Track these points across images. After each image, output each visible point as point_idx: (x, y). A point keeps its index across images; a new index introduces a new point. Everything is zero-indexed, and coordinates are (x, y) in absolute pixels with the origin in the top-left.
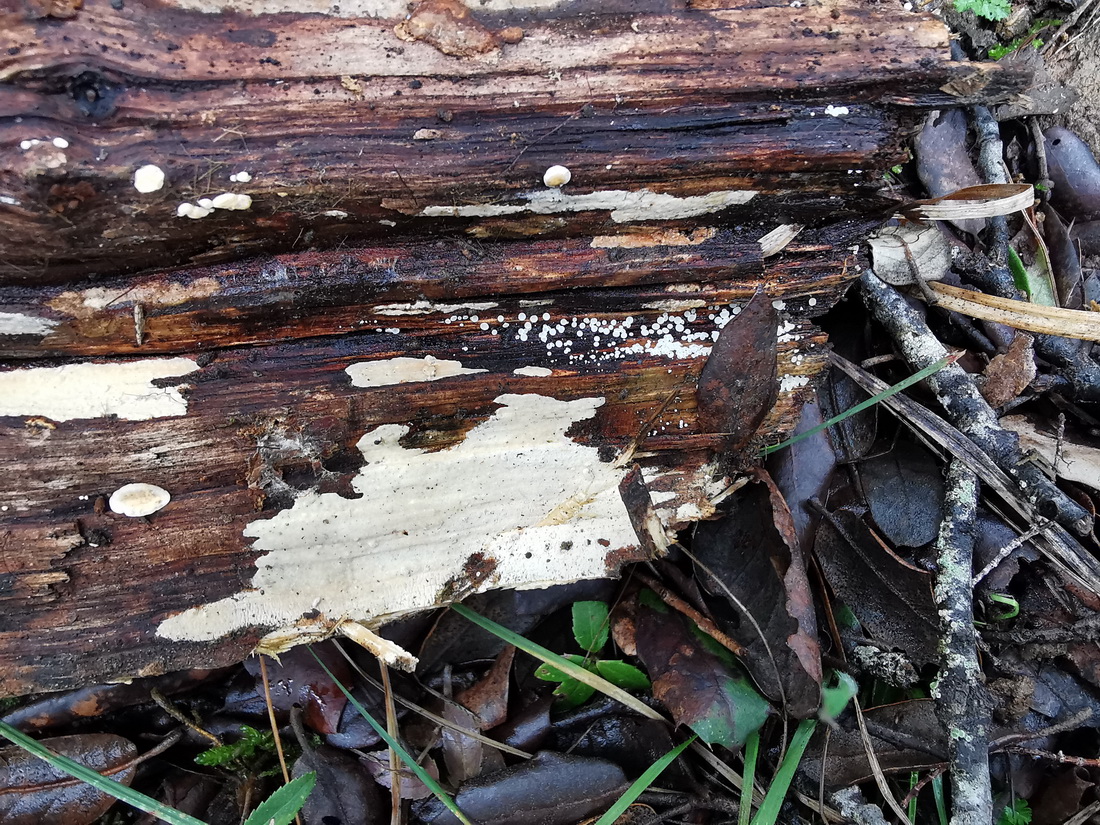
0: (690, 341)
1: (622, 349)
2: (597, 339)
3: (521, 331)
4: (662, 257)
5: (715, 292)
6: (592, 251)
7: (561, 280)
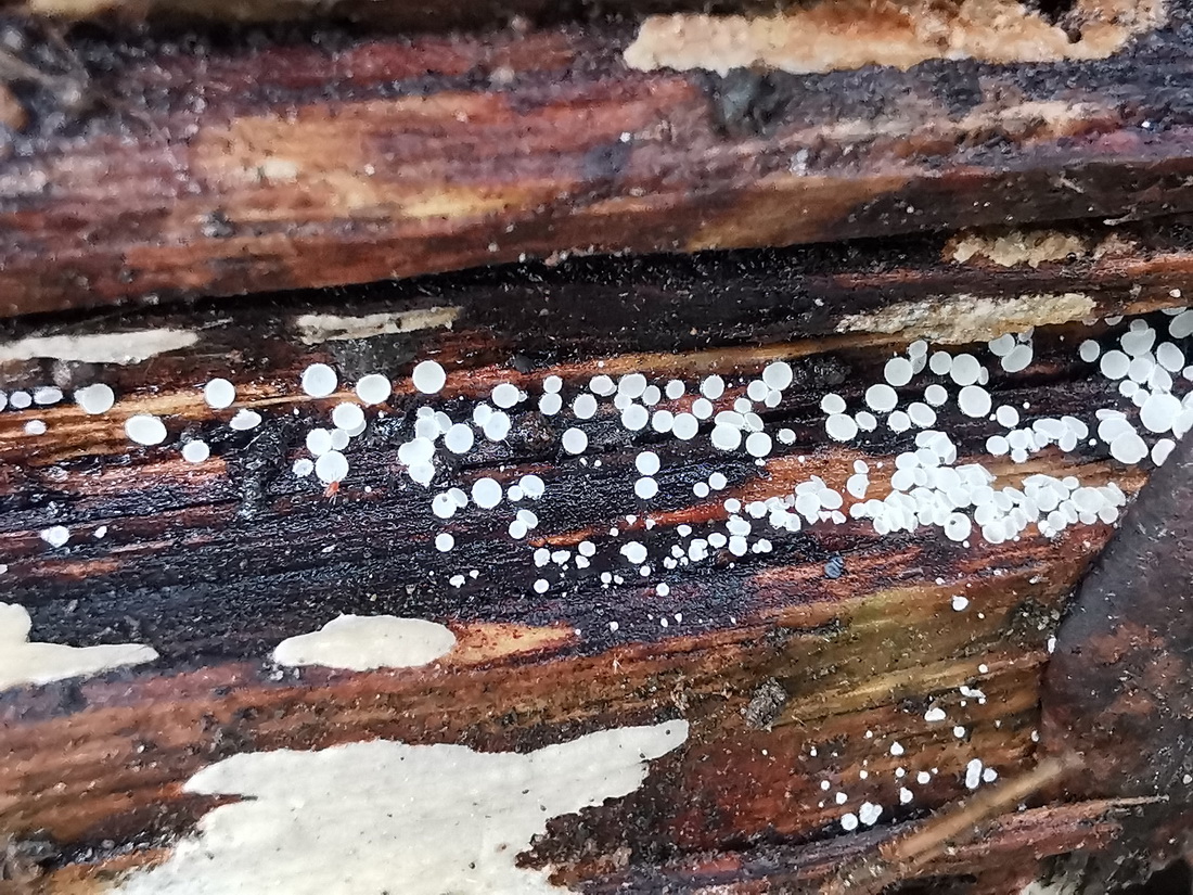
0: (1020, 456)
1: (756, 509)
2: (648, 462)
3: (317, 440)
4: (954, 116)
5: (1139, 264)
6: (635, 84)
7: (492, 228)
